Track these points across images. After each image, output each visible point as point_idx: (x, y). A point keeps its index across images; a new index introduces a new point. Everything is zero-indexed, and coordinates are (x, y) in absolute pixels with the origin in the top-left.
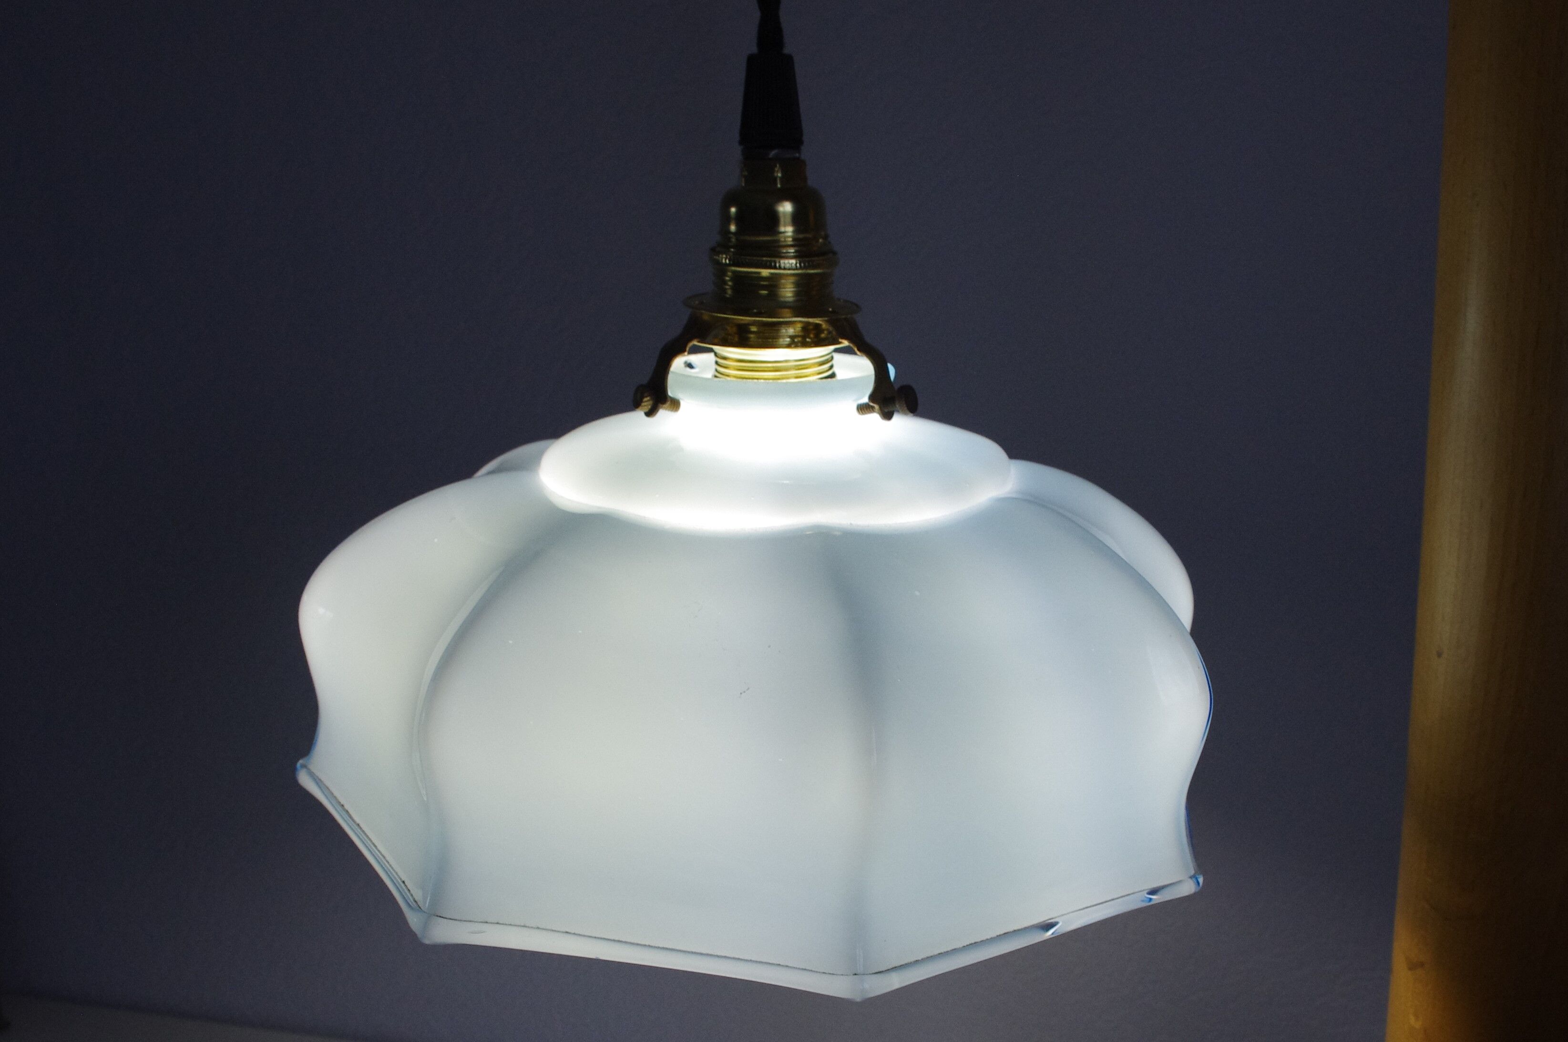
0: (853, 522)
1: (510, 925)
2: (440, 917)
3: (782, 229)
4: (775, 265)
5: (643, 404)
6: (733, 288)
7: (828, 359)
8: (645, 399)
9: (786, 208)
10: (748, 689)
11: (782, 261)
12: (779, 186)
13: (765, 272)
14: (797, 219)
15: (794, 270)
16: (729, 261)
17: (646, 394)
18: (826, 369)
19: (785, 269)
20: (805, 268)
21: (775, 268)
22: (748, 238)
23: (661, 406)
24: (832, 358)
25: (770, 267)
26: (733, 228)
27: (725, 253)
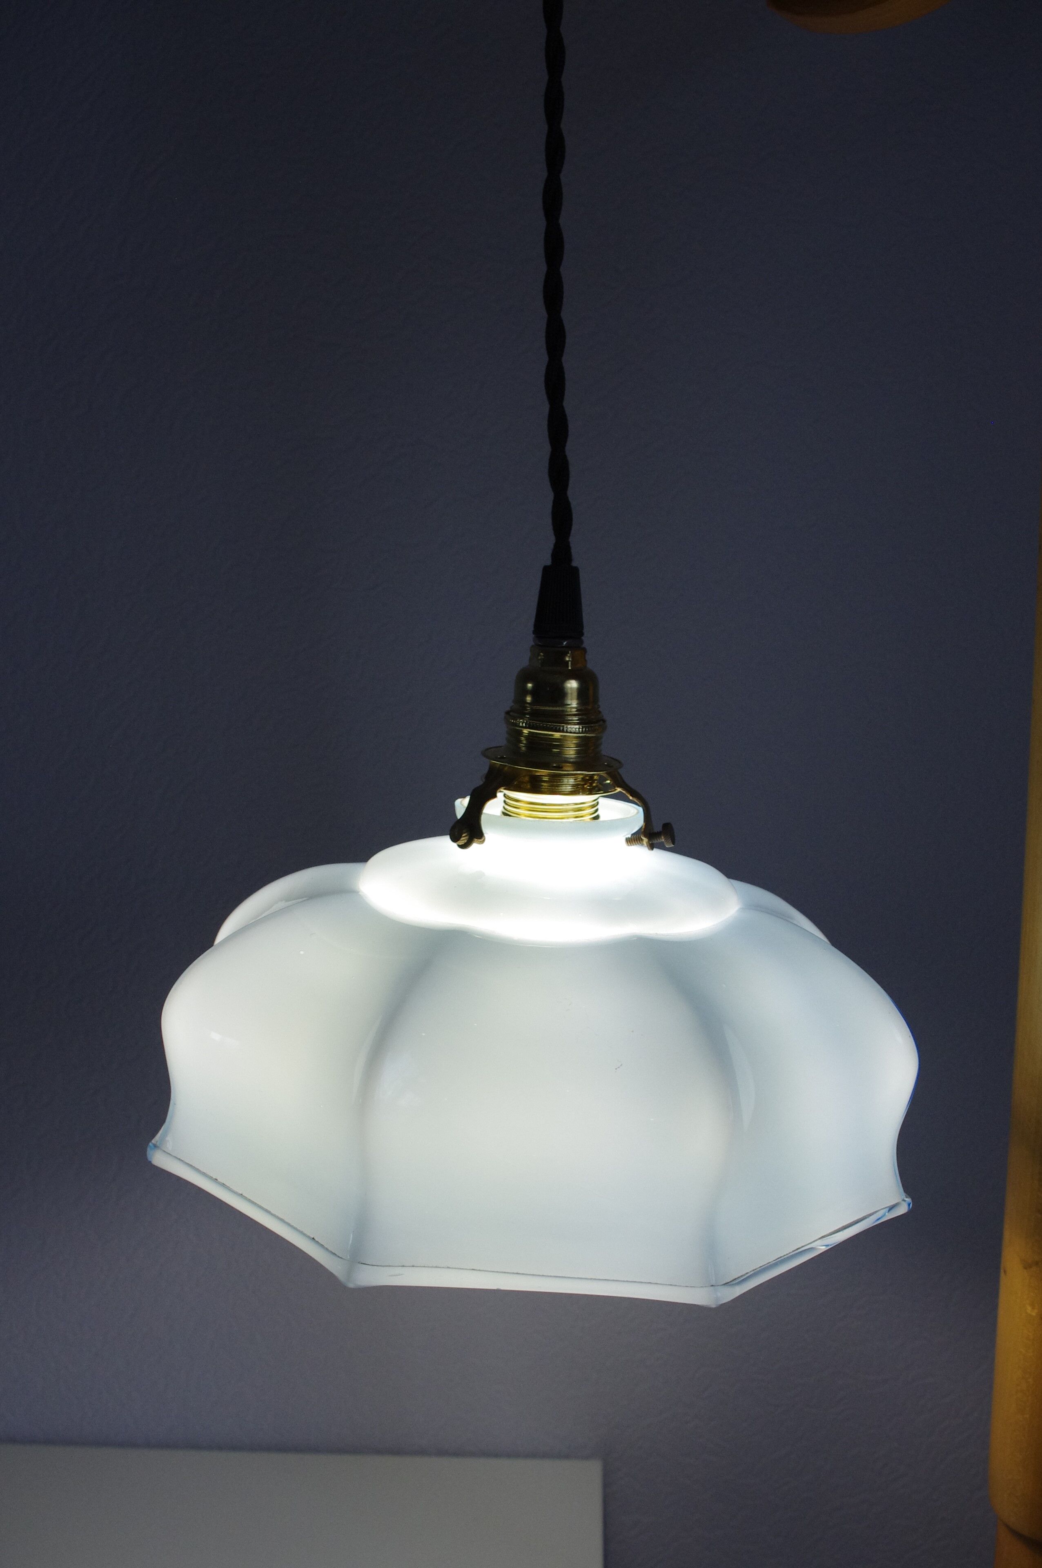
0: (658, 933)
1: (424, 1267)
2: (364, 1264)
3: (569, 702)
4: (563, 729)
5: (462, 839)
6: (527, 746)
7: (594, 805)
8: (464, 835)
9: (573, 684)
10: (621, 1065)
11: (569, 726)
12: (570, 668)
13: (557, 735)
14: (582, 694)
15: (577, 733)
16: (525, 724)
17: (464, 831)
18: (593, 812)
19: (571, 733)
20: (585, 732)
21: (563, 731)
22: (538, 707)
23: (476, 840)
24: (598, 803)
25: (559, 731)
26: (529, 699)
27: (521, 719)
